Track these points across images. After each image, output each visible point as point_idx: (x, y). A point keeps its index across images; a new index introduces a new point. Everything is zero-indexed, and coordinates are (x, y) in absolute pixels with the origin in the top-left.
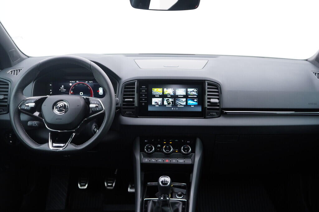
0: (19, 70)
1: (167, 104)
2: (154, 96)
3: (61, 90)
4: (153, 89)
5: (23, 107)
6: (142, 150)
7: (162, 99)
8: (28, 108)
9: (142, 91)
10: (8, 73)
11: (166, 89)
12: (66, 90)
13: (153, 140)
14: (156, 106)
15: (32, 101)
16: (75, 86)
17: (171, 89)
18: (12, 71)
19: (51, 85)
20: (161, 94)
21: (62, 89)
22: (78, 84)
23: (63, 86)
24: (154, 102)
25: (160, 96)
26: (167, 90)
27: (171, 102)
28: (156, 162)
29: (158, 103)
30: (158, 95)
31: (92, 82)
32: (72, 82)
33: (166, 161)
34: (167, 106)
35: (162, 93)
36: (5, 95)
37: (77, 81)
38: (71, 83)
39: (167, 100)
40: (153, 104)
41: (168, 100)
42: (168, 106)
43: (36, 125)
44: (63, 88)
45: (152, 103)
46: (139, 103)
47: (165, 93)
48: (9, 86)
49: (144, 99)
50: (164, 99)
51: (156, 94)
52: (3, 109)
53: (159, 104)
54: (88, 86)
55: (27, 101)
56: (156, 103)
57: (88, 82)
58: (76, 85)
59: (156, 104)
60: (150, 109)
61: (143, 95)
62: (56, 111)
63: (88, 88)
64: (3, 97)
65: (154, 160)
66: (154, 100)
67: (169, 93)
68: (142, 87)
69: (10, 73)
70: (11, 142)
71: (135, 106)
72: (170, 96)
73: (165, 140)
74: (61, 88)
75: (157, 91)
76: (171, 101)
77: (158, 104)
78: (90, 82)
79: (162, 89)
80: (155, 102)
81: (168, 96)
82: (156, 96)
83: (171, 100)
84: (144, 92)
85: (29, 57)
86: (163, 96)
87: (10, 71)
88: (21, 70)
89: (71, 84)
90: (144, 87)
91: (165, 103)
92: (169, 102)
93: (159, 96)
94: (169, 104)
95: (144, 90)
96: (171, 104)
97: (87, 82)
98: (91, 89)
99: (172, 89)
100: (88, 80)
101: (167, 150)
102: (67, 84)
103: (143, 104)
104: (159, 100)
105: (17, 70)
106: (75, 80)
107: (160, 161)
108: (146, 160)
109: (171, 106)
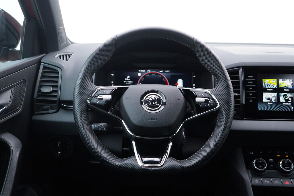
0: (69, 55)
1: (284, 101)
2: (266, 90)
3: (125, 82)
4: (263, 80)
5: (94, 100)
6: (249, 167)
7: (276, 93)
8: (101, 102)
9: (249, 82)
10: (56, 57)
11: (281, 80)
12: (132, 82)
13: (261, 152)
14: (269, 103)
15: (108, 92)
16: (145, 77)
17: (288, 80)
18: (60, 57)
19: (112, 75)
20: (275, 86)
21: (127, 81)
22: (150, 74)
23: (128, 77)
24: (265, 98)
25: (274, 91)
26: (283, 81)
27: (290, 99)
28: (271, 185)
29: (271, 99)
30: (271, 88)
31: (169, 71)
32: (142, 71)
33: (286, 183)
34: (284, 104)
35: (277, 85)
36: (53, 86)
37: (149, 71)
38: (140, 72)
39: (284, 96)
40: (264, 101)
41: (286, 95)
42: (286, 104)
43: (103, 128)
44: (129, 79)
45: (264, 99)
46: (247, 100)
47: (280, 86)
48: (58, 75)
49: (251, 94)
50: (280, 93)
51: (268, 87)
52: (51, 107)
53: (273, 101)
54: (162, 77)
55: (100, 92)
56: (269, 99)
57: (164, 72)
58: (147, 76)
59: (268, 101)
60: (260, 107)
61: (250, 89)
62: (145, 107)
63: (163, 79)
64: (51, 90)
65: (268, 182)
66: (266, 96)
67: (286, 85)
68: (248, 76)
69: (58, 57)
70: (59, 152)
71: (241, 103)
72: (288, 90)
73: (278, 152)
74: (126, 79)
75: (270, 83)
76: (290, 97)
77: (271, 101)
78: (166, 71)
79: (276, 80)
80: (267, 97)
81: (285, 90)
82: (268, 90)
83: (289, 95)
84: (251, 84)
85: (72, 43)
86: (278, 90)
87: (57, 56)
88: (71, 55)
89: (139, 74)
90: (251, 77)
91: (282, 99)
92: (287, 98)
93: (271, 90)
94: (287, 101)
95: (251, 81)
96: (290, 102)
97: (162, 71)
98: (167, 81)
99: (291, 80)
100: (164, 69)
101: (285, 167)
102: (134, 74)
103: (251, 101)
104: (273, 96)
105: (66, 55)
106: (146, 69)
107: (277, 182)
108: (257, 181)
109: (290, 104)
